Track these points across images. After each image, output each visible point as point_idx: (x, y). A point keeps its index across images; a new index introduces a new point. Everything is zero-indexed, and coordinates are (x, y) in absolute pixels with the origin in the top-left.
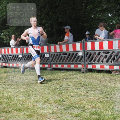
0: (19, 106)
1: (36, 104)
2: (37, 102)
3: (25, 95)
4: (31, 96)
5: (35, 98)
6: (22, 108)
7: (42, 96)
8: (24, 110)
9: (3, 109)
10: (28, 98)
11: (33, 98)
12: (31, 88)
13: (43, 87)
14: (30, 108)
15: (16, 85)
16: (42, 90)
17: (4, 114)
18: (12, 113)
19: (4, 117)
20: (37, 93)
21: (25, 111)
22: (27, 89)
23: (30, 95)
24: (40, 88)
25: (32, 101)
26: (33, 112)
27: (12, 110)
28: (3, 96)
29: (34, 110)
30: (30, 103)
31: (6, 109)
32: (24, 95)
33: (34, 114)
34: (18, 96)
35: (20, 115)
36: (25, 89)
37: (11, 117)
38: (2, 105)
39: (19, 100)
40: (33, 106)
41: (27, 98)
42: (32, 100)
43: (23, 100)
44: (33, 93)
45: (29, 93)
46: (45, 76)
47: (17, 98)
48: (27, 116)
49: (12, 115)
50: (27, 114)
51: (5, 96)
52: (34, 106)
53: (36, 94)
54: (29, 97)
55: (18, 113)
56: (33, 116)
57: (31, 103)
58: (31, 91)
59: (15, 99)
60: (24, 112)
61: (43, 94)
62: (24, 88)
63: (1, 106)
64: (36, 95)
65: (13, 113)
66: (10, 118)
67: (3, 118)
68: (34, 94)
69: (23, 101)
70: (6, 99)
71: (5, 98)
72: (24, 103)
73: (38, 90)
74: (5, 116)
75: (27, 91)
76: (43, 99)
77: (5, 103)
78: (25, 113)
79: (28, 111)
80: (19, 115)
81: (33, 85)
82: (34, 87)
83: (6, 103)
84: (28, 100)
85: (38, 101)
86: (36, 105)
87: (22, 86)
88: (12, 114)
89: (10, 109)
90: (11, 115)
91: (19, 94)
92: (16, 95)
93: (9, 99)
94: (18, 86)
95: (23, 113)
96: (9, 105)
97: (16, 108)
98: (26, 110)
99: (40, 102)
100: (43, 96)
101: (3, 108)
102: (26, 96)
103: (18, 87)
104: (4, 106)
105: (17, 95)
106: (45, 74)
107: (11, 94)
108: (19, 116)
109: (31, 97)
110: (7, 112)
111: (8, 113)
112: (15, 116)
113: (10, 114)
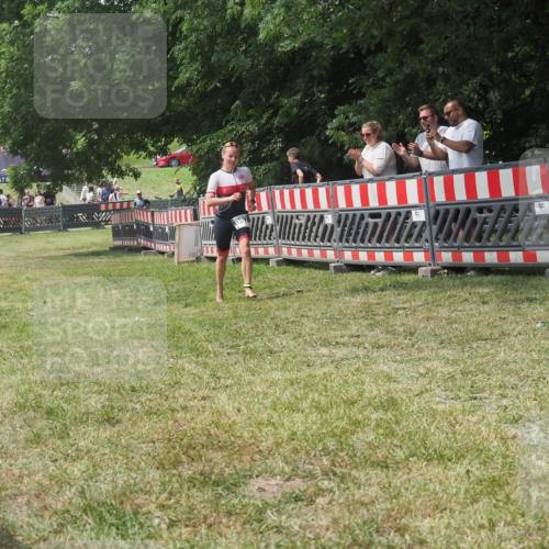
0: (438, 439)
1: (512, 431)
2: (515, 421)
3: (459, 390)
4: (486, 395)
5: (505, 402)
6: (451, 448)
7: (536, 394)
8: (463, 456)
9: (367, 453)
10: (474, 406)
11: (494, 405)
12: (479, 360)
13: (536, 357)
14: (489, 450)
15: (413, 346)
16: (534, 368)
17: (376, 475)
18: (410, 470)
19: (375, 488)
20: (513, 380)
21: (466, 462)
22: (465, 363)
23: (483, 391)
24: (524, 359)
25: (492, 419)
26: (503, 466)
27: (407, 459)
28: (361, 394)
29: (509, 460)
30: (483, 428)
31: (380, 453)
32: (452, 391)
33: (511, 475)
34: (424, 395)
35: (447, 479)
36: (455, 362)
37: (407, 489)
38: (360, 434)
39: (434, 414)
40: (502, 438)
41: (468, 405)
42: (491, 412)
43: (451, 414)
44: (493, 380)
45: (474, 382)
46: (540, 304)
47: (423, 405)
48: (480, 482)
49: (409, 480)
50: (477, 473)
51: (367, 395)
52: (504, 440)
53: (506, 387)
54: (475, 398)
55: (436, 470)
56: (508, 484)
57: (489, 425)
58: (484, 372)
59: (414, 408)
60: (462, 464)
61: (541, 386)
62: (451, 358)
63: (358, 439)
64: (509, 392)
65: (414, 470)
66: (403, 491)
67: (372, 489)
68: (500, 387)
69: (452, 418)
70: (376, 409)
71: (370, 404)
72: (457, 427)
73: (512, 366)
74: (379, 484)
75: (465, 373)
76: (541, 409)
77: (373, 423)
78: (468, 471)
79: (481, 460)
80: (442, 478)
81: (488, 346)
82: (494, 356)
83: (378, 426)
84: (472, 412)
85: (521, 417)
86: (514, 437)
87: (442, 352)
88: (410, 476)
89: (400, 454)
90: (405, 477)
91: (428, 387)
92: (416, 388)
93: (386, 411)
94: (420, 350)
95: (461, 469)
96: (393, 434)
97: (425, 448)
98: (469, 457)
99: (529, 421)
100: (540, 392)
101: (366, 446)
102: (461, 394)
103: (420, 356)
104: (371, 437)
105: (422, 393)
106: (538, 296)
107: (393, 386)
108: (441, 483)
109: (487, 401)
110: (387, 467)
111: (391, 471)
112: (425, 485)
113: (400, 474)
